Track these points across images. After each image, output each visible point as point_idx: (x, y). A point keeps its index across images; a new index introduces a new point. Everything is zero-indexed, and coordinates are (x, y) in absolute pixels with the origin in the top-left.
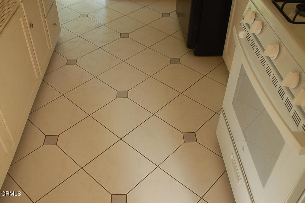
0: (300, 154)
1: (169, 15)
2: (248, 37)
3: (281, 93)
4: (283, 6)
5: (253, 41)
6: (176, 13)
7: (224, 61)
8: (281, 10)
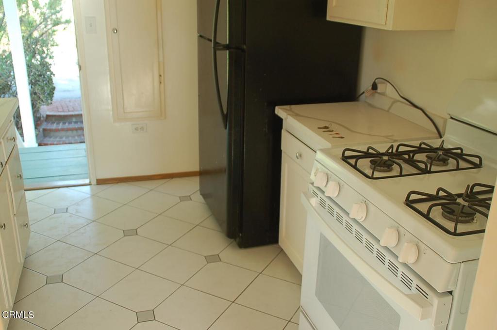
0: (422, 319)
1: (189, 198)
2: (322, 204)
3: (381, 258)
4: (356, 163)
5: (330, 207)
6: (201, 194)
7: (282, 250)
8: (355, 167)
